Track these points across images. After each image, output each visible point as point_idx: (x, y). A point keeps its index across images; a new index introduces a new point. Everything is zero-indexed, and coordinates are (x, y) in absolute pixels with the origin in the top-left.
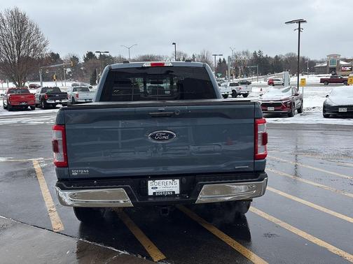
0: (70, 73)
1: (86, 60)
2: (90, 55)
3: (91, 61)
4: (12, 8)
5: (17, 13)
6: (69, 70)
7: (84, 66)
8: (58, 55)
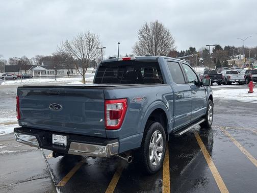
0: (202, 61)
1: (214, 51)
2: (218, 47)
3: (217, 52)
4: (154, 21)
5: (157, 24)
6: (201, 59)
7: (212, 56)
8: (194, 48)
